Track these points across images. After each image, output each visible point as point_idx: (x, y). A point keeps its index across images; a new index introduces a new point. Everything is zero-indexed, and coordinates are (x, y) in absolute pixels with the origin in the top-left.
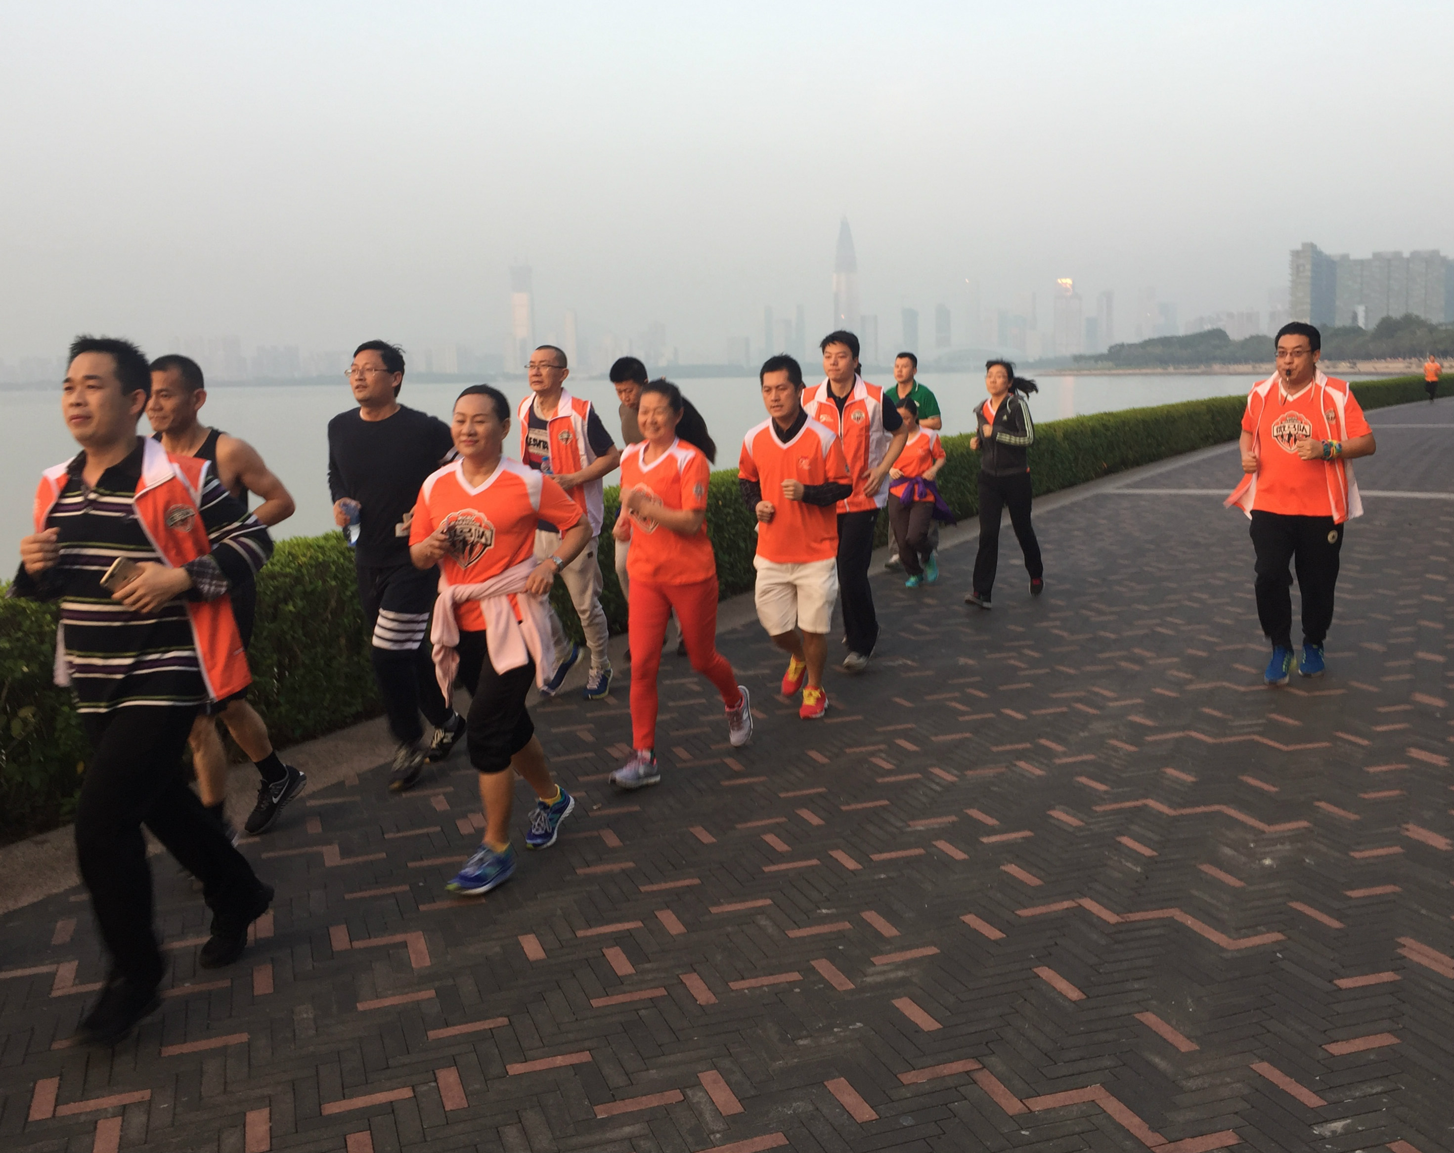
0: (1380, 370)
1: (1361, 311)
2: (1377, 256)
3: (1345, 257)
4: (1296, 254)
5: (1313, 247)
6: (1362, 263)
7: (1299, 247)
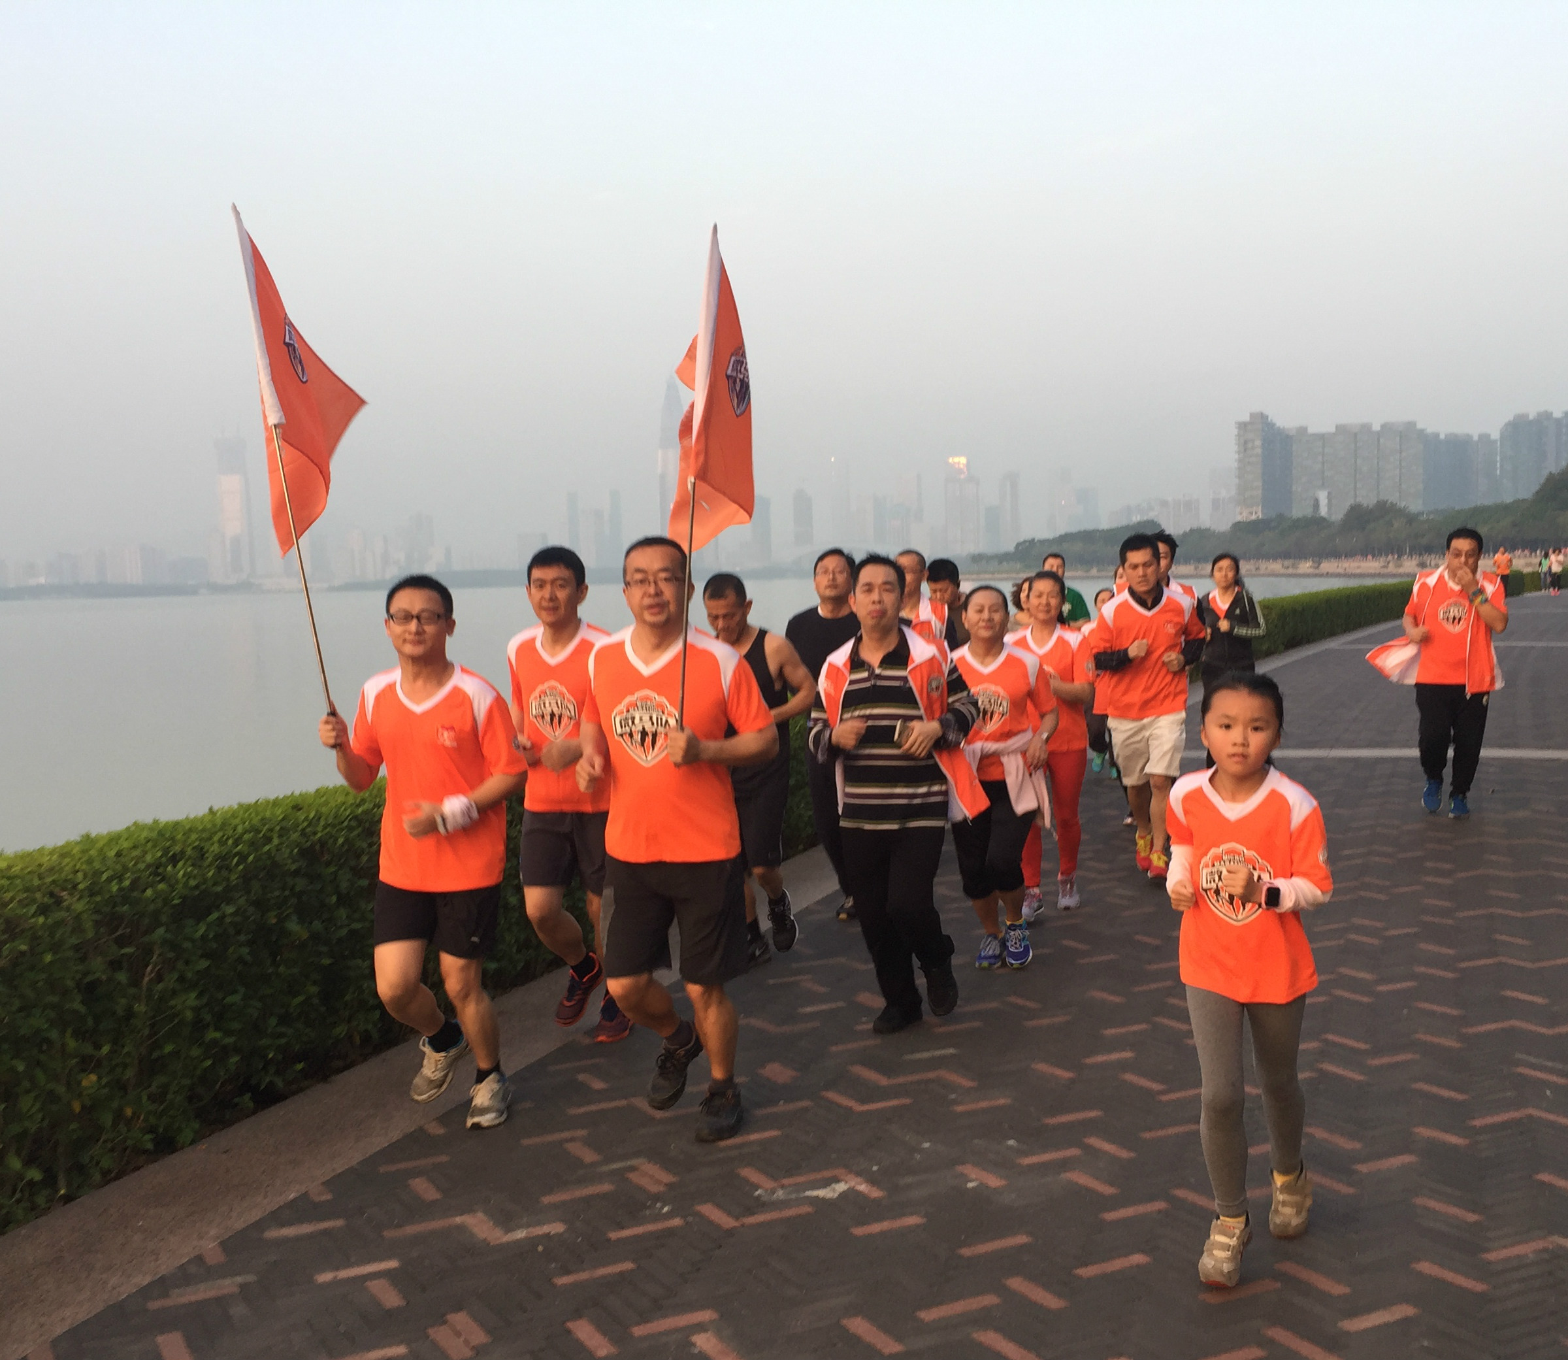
0: (1349, 571)
1: (1323, 496)
2: (1341, 429)
3: (1303, 430)
4: (1243, 426)
5: (1263, 417)
6: (1322, 437)
7: (1247, 418)
